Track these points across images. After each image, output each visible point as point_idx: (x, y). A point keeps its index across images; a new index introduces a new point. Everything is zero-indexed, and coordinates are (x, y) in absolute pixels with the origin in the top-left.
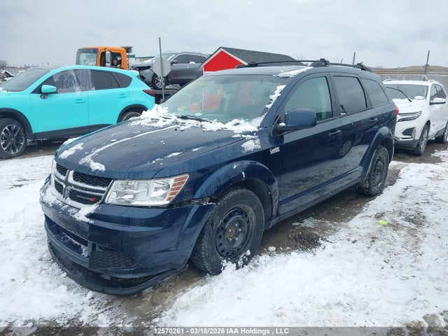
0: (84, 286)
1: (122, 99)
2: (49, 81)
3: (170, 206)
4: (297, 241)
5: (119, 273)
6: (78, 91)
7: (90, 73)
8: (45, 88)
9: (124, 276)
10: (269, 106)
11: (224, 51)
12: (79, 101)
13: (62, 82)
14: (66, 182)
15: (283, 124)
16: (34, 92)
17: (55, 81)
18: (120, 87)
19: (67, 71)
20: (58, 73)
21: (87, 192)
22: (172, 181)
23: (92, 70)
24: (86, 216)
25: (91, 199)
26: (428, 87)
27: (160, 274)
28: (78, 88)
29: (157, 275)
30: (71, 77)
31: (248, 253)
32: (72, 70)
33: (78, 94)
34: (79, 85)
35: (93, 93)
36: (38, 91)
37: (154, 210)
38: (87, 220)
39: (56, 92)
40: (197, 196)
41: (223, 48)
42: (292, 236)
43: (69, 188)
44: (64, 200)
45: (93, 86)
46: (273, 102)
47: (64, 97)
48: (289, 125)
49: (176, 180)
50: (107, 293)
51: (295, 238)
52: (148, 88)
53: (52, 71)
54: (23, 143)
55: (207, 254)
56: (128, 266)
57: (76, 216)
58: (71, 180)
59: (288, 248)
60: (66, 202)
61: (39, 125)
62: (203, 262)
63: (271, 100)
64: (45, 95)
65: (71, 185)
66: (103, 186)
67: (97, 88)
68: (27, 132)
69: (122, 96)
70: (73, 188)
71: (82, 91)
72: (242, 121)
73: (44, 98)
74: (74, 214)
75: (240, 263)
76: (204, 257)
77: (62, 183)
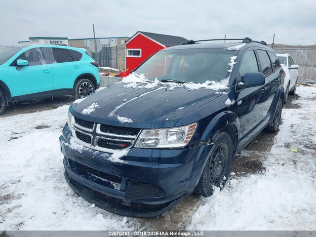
0: (114, 213)
1: (77, 69)
2: (22, 56)
3: (187, 147)
4: (246, 167)
5: (150, 201)
6: (44, 64)
7: (52, 50)
8: (20, 62)
9: (154, 203)
10: (230, 71)
11: (141, 34)
12: (46, 71)
13: (32, 57)
14: (94, 133)
15: (241, 83)
16: (11, 65)
17: (27, 56)
18: (74, 61)
19: (35, 48)
20: (28, 50)
21: (118, 140)
22: (186, 129)
23: (53, 48)
24: (120, 159)
25: (122, 145)
26: (286, 58)
27: (176, 199)
28: (44, 62)
29: (175, 200)
30: (38, 53)
31: (225, 178)
32: (38, 48)
33: (44, 66)
34: (45, 59)
35: (56, 65)
36: (14, 64)
37: (175, 151)
38: (122, 161)
39: (28, 65)
40: (203, 138)
41: (141, 32)
42: (241, 163)
43: (98, 137)
44: (93, 147)
45: (54, 60)
46: (232, 68)
47: (34, 68)
48: (246, 84)
49: (189, 128)
50: (137, 217)
51: (243, 165)
52: (93, 61)
53: (23, 49)
54: (3, 105)
55: (206, 181)
56: (157, 195)
57: (110, 159)
58: (98, 131)
59: (243, 172)
60: (95, 148)
61: (16, 91)
62: (203, 187)
63: (230, 66)
64: (20, 67)
65: (100, 135)
66: (132, 134)
67: (58, 61)
68: (6, 97)
69: (76, 67)
70: (102, 137)
71: (47, 64)
72: (213, 82)
73: (19, 70)
74: (108, 157)
75: (222, 186)
76: (204, 184)
77: (90, 134)
